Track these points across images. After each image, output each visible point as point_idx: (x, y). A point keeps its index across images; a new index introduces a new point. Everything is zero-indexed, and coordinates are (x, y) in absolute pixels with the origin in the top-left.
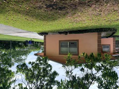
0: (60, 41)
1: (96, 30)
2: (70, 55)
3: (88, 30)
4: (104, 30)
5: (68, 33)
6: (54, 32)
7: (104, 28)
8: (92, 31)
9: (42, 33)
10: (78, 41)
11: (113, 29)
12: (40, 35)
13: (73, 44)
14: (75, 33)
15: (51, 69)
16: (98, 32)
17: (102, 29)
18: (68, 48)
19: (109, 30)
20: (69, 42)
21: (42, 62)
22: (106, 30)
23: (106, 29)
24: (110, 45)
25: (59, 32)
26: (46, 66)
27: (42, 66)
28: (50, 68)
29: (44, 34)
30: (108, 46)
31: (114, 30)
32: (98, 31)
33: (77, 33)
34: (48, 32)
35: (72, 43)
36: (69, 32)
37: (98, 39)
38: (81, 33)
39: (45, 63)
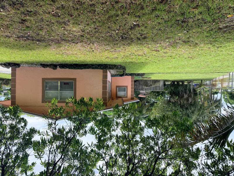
0: (44, 80)
1: (99, 66)
2: (55, 101)
3: (88, 64)
4: (109, 67)
5: (58, 67)
6: (32, 64)
7: (110, 65)
8: (93, 67)
9: (7, 64)
10: (75, 80)
11: (119, 66)
12: (2, 66)
13: (67, 86)
14: (69, 68)
15: (25, 125)
16: (101, 69)
17: (107, 66)
18: (59, 91)
19: (114, 67)
20: (60, 82)
21: (8, 114)
22: (111, 67)
23: (112, 65)
24: (127, 87)
25: (41, 64)
26: (16, 121)
27: (9, 122)
28: (23, 124)
29: (11, 66)
30: (124, 88)
31: (121, 67)
32: (102, 67)
33: (72, 68)
34: (19, 63)
35: (65, 84)
36: (59, 65)
37: (103, 79)
38: (79, 69)
39: (15, 117)
